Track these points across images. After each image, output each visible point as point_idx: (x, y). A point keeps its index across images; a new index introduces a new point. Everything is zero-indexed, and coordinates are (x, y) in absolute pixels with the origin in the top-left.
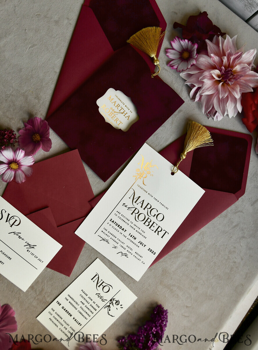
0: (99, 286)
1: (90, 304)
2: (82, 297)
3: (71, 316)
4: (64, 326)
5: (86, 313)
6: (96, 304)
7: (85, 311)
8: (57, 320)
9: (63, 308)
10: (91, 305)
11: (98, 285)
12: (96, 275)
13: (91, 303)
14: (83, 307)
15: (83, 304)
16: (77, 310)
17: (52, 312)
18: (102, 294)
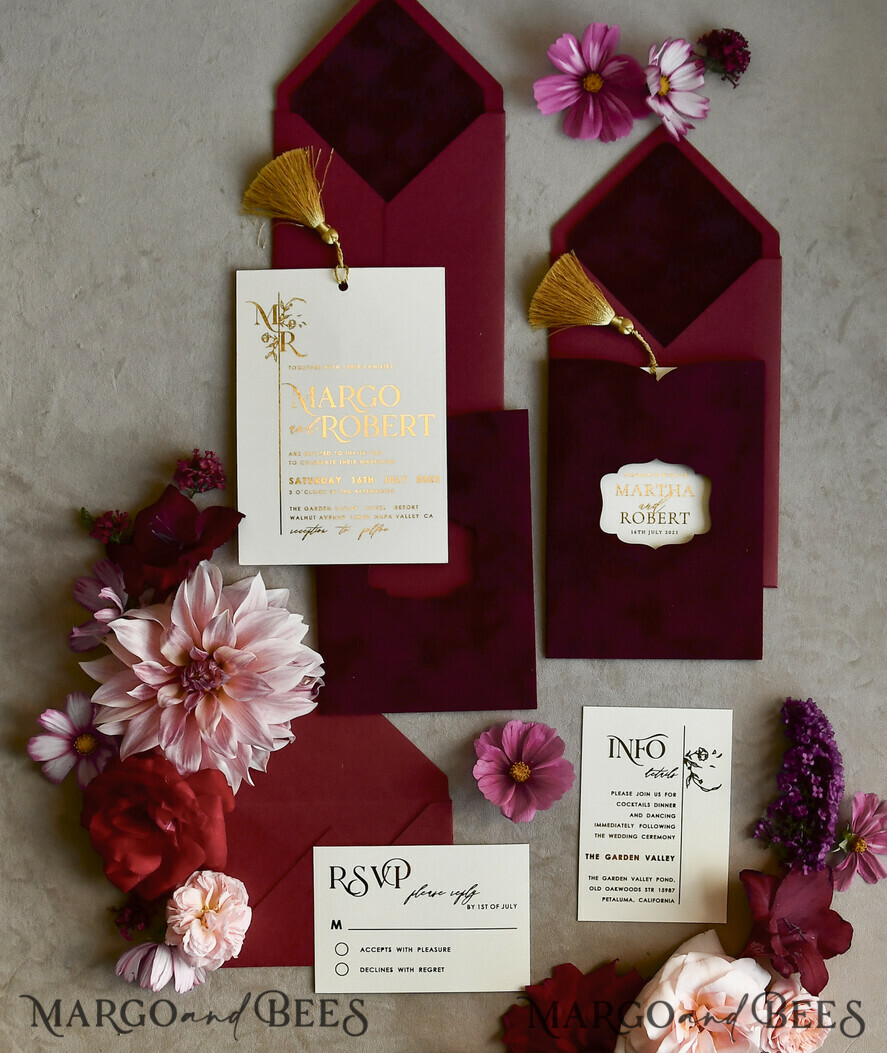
0: (637, 757)
1: (652, 805)
2: (624, 804)
3: (637, 858)
4: (643, 889)
5: (661, 826)
6: (663, 794)
7: (656, 826)
8: (621, 889)
9: (608, 857)
10: (656, 805)
11: (634, 755)
12: (612, 740)
13: (652, 800)
14: (644, 820)
15: (640, 815)
16: (639, 837)
17: (594, 883)
18: (657, 765)
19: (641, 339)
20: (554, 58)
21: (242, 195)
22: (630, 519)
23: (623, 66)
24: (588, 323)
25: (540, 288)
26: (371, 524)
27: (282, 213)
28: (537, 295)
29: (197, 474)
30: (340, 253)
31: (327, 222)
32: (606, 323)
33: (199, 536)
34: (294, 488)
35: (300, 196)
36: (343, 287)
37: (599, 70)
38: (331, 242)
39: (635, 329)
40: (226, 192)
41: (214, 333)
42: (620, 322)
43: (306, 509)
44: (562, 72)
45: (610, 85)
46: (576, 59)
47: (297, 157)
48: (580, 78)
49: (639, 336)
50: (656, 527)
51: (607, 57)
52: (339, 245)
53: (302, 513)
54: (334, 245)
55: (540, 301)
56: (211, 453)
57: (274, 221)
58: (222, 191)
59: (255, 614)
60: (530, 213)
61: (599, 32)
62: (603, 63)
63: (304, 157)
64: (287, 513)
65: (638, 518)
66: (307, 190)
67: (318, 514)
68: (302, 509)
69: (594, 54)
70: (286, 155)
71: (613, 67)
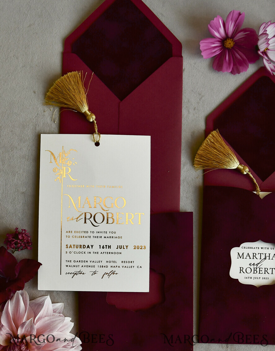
19: (252, 176)
20: (211, 29)
21: (45, 94)
22: (244, 270)
23: (245, 35)
24: (225, 167)
25: (201, 148)
26: (108, 270)
27: (66, 104)
28: (200, 152)
29: (17, 242)
30: (96, 126)
31: (89, 110)
32: (235, 168)
33: (17, 274)
34: (69, 250)
35: (76, 96)
36: (97, 144)
37: (233, 37)
38: (91, 120)
39: (249, 172)
40: (36, 93)
41: (28, 166)
42: (242, 168)
43: (74, 261)
44: (213, 37)
45: (237, 45)
46: (222, 30)
47: (74, 76)
48: (223, 41)
49: (251, 175)
50: (257, 275)
51: (237, 30)
52: (95, 122)
53: (73, 264)
54: (93, 122)
55: (201, 156)
56: (25, 230)
57: (61, 109)
58: (35, 92)
59: (46, 318)
60: (195, 109)
61: (235, 16)
62: (235, 33)
63: (78, 76)
64: (64, 264)
65: (249, 270)
66: (80, 92)
67: (81, 264)
68: (72, 261)
69: (231, 28)
70: (69, 74)
71: (240, 35)
